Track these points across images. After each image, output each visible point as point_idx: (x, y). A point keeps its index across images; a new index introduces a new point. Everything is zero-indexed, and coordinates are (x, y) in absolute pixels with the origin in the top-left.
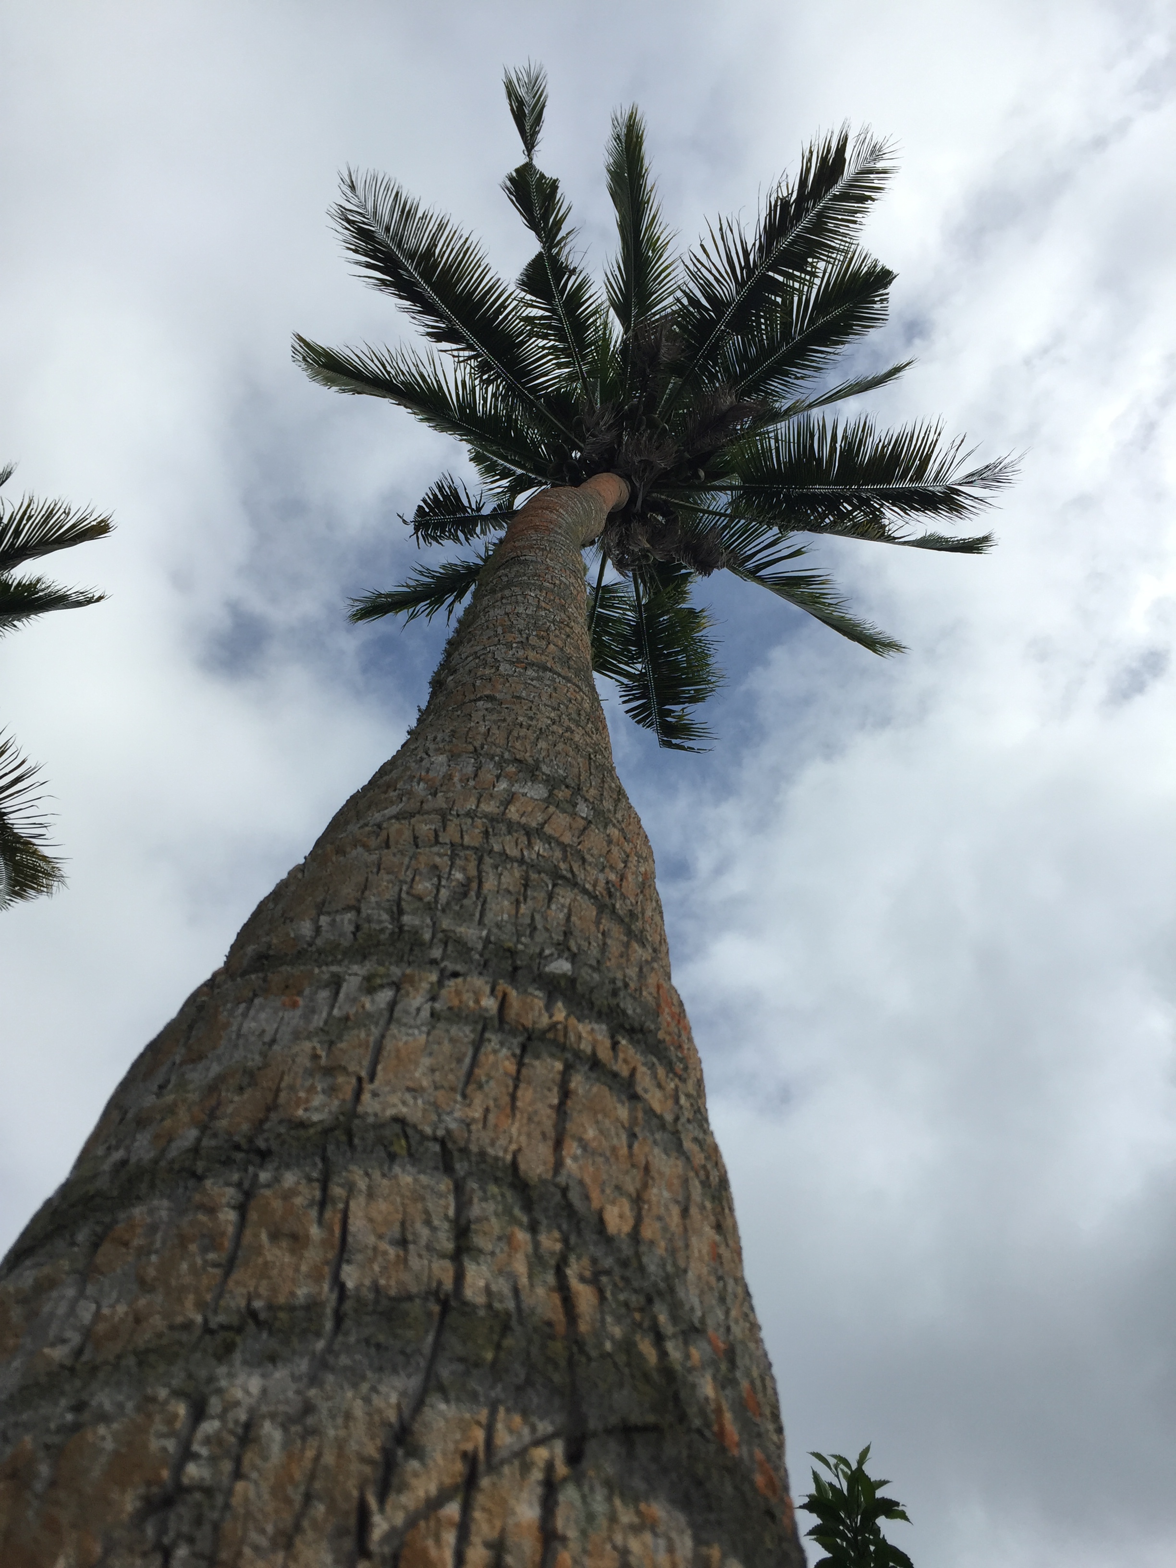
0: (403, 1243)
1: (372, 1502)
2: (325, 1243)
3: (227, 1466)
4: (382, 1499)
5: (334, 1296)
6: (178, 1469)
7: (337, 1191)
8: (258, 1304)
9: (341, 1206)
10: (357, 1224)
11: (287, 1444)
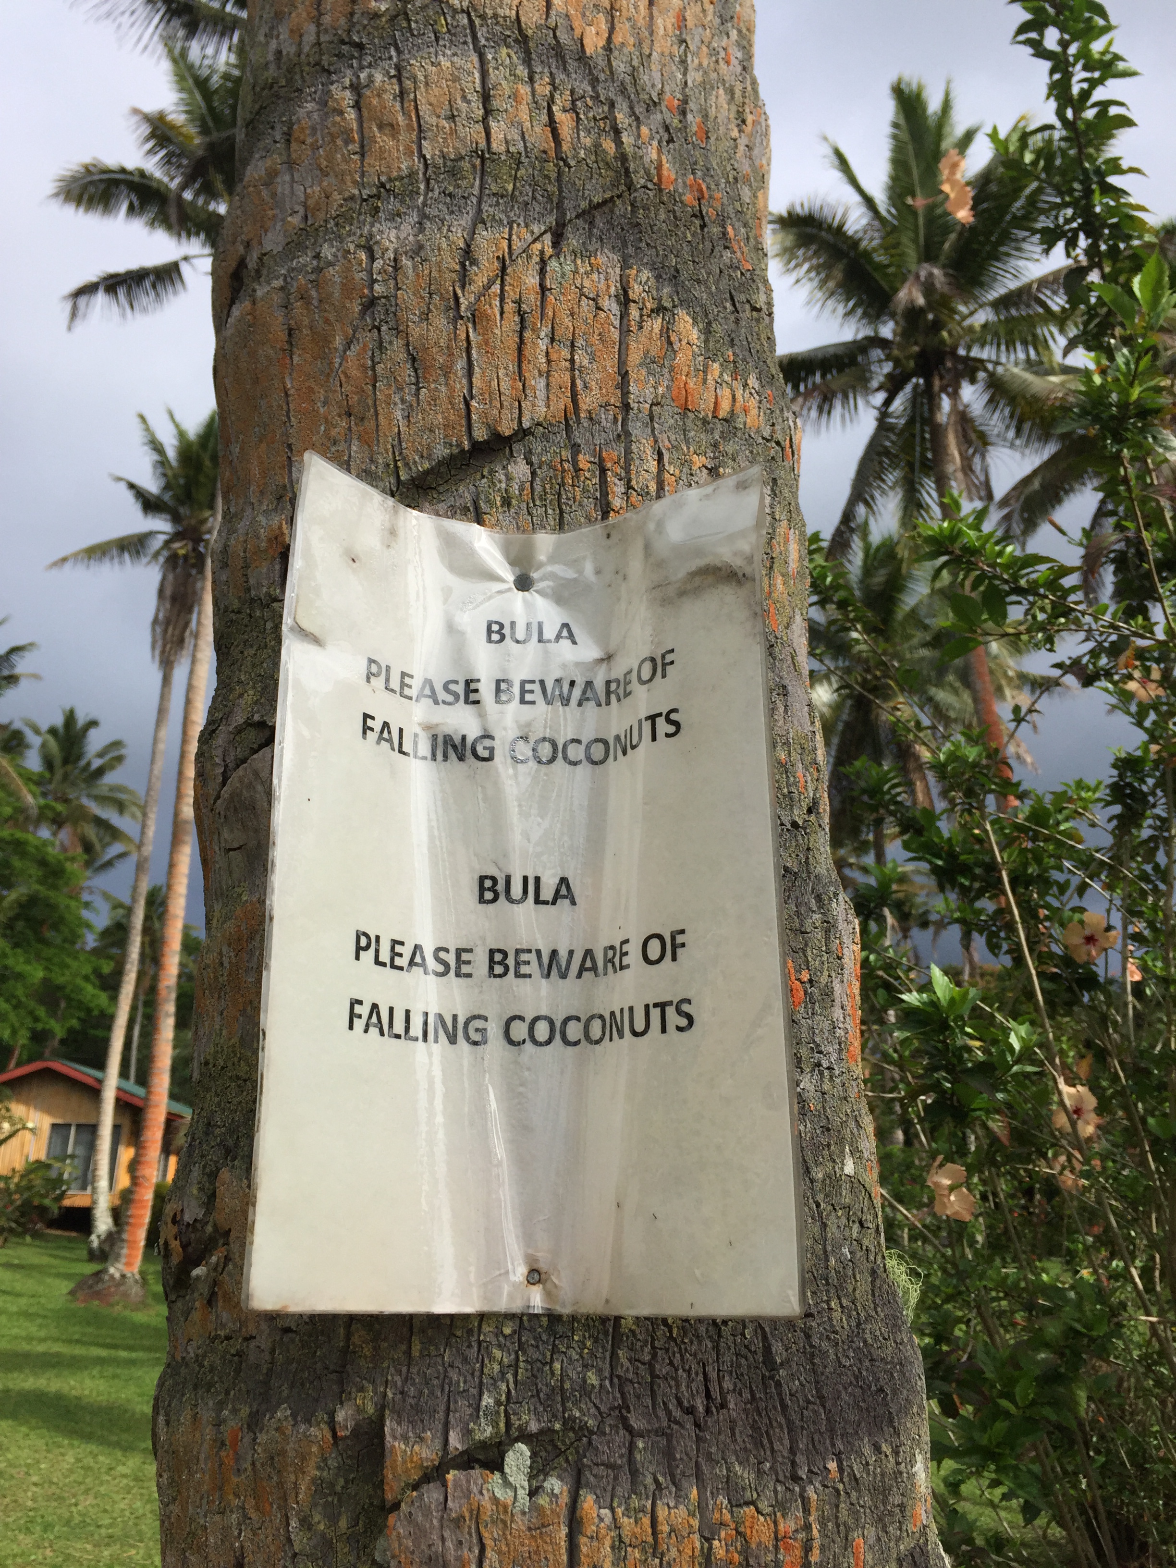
0: (452, 118)
1: (459, 292)
2: (409, 127)
3: (392, 283)
4: (463, 287)
5: (421, 166)
6: (372, 289)
7: (408, 84)
8: (383, 179)
9: (412, 96)
10: (424, 108)
11: (415, 267)
